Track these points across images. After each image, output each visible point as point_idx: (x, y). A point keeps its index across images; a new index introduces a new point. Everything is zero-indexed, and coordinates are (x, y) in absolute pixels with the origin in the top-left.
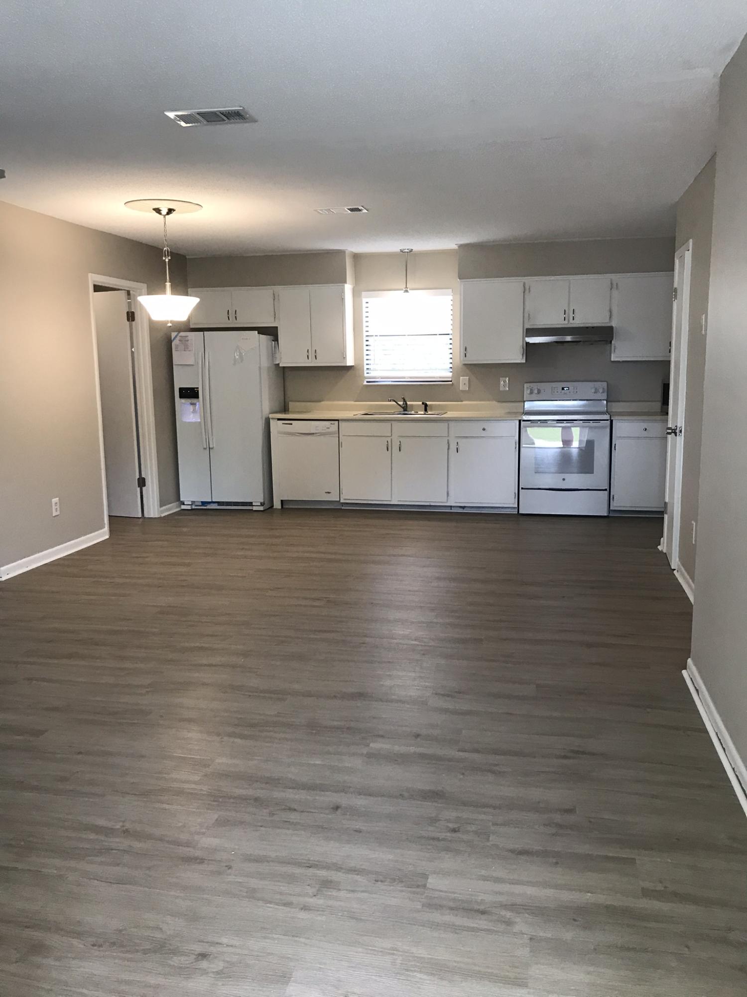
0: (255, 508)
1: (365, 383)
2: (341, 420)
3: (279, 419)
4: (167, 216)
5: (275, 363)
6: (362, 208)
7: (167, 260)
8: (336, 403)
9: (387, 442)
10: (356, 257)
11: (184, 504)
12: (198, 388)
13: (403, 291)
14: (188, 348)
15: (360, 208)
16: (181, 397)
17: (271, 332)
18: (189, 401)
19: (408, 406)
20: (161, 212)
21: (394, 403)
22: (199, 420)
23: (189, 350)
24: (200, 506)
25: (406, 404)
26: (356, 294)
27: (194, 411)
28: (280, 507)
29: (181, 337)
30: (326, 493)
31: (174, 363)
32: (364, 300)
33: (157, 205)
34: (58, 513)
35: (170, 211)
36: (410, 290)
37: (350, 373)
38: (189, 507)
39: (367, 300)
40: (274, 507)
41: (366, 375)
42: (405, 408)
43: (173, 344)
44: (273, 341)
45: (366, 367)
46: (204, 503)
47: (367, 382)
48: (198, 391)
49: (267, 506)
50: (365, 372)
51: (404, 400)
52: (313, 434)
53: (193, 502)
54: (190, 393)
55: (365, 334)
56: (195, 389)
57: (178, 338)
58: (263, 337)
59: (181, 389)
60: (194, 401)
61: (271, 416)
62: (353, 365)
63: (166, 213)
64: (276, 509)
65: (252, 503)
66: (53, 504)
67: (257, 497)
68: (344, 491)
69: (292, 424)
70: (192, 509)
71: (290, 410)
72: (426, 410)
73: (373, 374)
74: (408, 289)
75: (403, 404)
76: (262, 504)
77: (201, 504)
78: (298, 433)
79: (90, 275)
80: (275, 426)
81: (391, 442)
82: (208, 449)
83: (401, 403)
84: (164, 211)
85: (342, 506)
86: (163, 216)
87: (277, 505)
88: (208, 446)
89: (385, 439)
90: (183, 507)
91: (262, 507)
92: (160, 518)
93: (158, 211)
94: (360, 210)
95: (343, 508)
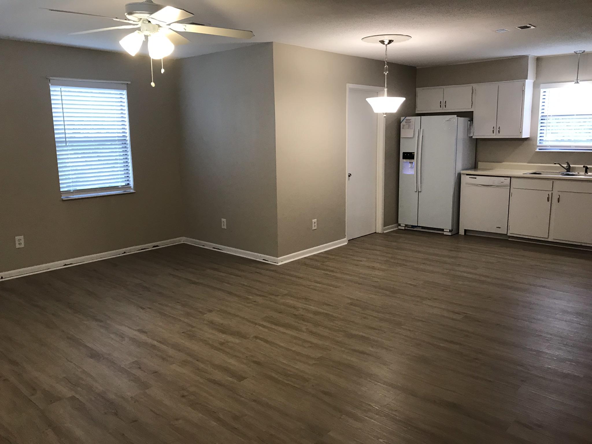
0: (445, 233)
1: (537, 150)
2: (513, 177)
3: (467, 175)
4: (388, 45)
5: (469, 136)
6: (530, 26)
7: (386, 74)
8: (511, 163)
9: (549, 195)
10: (538, 59)
11: (400, 226)
12: (414, 153)
13: (574, 82)
14: (410, 127)
15: (529, 25)
16: (404, 158)
17: (469, 115)
18: (408, 161)
19: (571, 168)
20: (385, 43)
21: (559, 165)
22: (413, 173)
23: (411, 128)
24: (410, 228)
25: (569, 166)
26: (536, 86)
27: (412, 168)
28: (463, 234)
29: (406, 120)
30: (497, 227)
31: (401, 137)
32: (542, 90)
33: (382, 38)
34: (316, 228)
35: (390, 42)
36: (580, 81)
37: (526, 142)
38: (403, 228)
39: (544, 90)
40: (459, 234)
41: (538, 144)
42: (569, 169)
43: (401, 124)
44: (469, 121)
45: (539, 139)
46: (413, 227)
47: (539, 149)
48: (414, 154)
49: (454, 232)
50: (538, 142)
51: (568, 164)
52: (491, 186)
53: (406, 225)
54: (409, 156)
55: (540, 115)
56: (413, 153)
57: (405, 121)
58: (461, 119)
59: (404, 153)
60: (412, 161)
61: (462, 172)
62: (529, 137)
63: (387, 43)
64: (461, 235)
65: (444, 229)
66: (313, 223)
67: (447, 225)
68: (510, 227)
69: (476, 178)
70: (405, 229)
71: (478, 168)
72: (586, 172)
73: (544, 144)
74: (579, 81)
75: (567, 166)
76: (450, 231)
77: (411, 227)
78: (480, 185)
79: (348, 84)
80: (465, 179)
81: (552, 195)
82: (418, 192)
83: (565, 166)
84: (386, 42)
85: (509, 238)
86: (385, 45)
87: (462, 232)
88: (418, 190)
89: (548, 193)
90: (400, 227)
91: (450, 233)
92: (383, 234)
93: (382, 42)
94: (528, 27)
95: (509, 239)
